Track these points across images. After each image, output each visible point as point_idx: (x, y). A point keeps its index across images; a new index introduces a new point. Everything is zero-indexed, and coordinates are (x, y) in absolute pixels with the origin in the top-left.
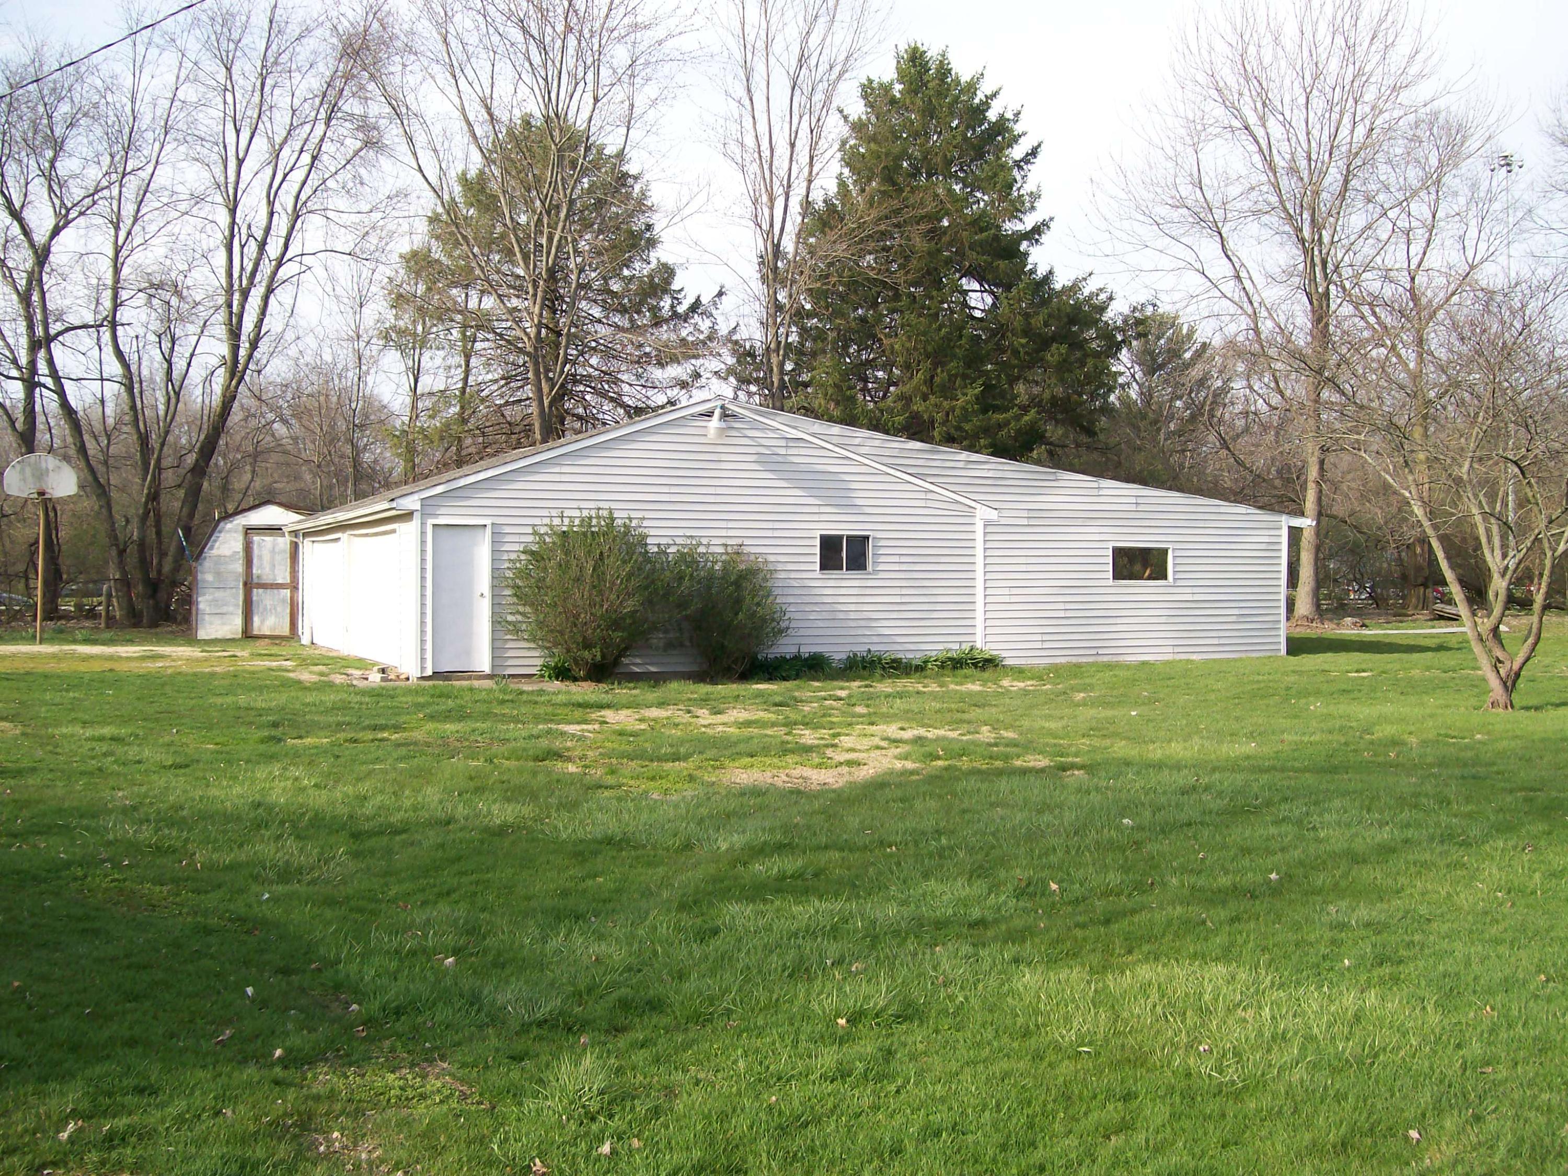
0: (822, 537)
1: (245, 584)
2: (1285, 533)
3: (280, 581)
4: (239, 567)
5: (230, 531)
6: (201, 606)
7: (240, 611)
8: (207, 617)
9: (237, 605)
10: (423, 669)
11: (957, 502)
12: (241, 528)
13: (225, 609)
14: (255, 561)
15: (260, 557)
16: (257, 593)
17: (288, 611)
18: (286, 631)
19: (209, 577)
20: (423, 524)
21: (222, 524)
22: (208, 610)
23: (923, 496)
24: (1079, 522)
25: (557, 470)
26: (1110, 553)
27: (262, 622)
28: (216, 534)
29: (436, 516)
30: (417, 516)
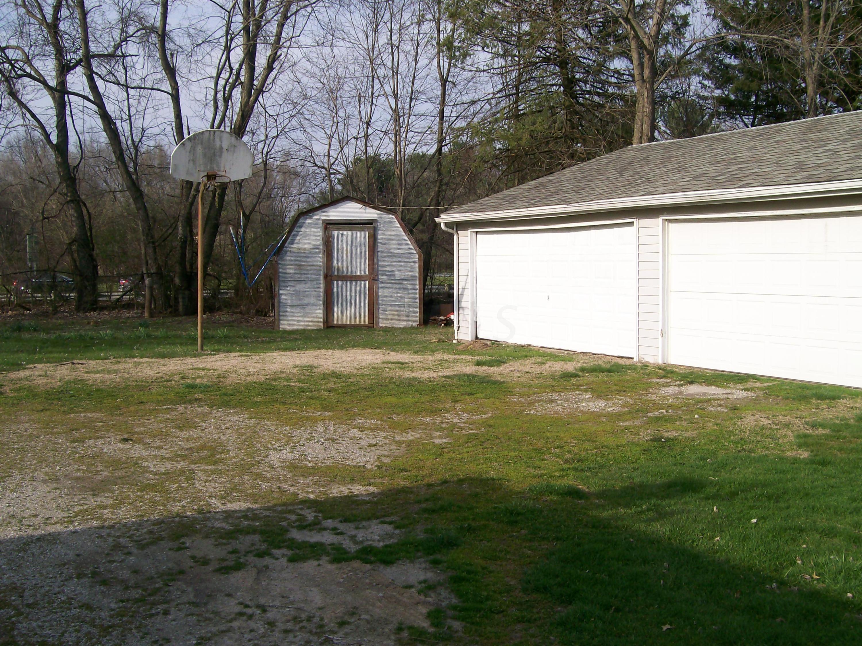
1: (326, 276)
3: (358, 273)
4: (320, 260)
5: (310, 226)
6: (283, 298)
7: (321, 303)
8: (289, 309)
9: (318, 297)
12: (320, 223)
13: (306, 301)
14: (335, 254)
15: (340, 250)
16: (337, 286)
17: (367, 301)
18: (364, 319)
19: (291, 270)
21: (302, 220)
22: (289, 302)
27: (342, 312)
28: (296, 229)
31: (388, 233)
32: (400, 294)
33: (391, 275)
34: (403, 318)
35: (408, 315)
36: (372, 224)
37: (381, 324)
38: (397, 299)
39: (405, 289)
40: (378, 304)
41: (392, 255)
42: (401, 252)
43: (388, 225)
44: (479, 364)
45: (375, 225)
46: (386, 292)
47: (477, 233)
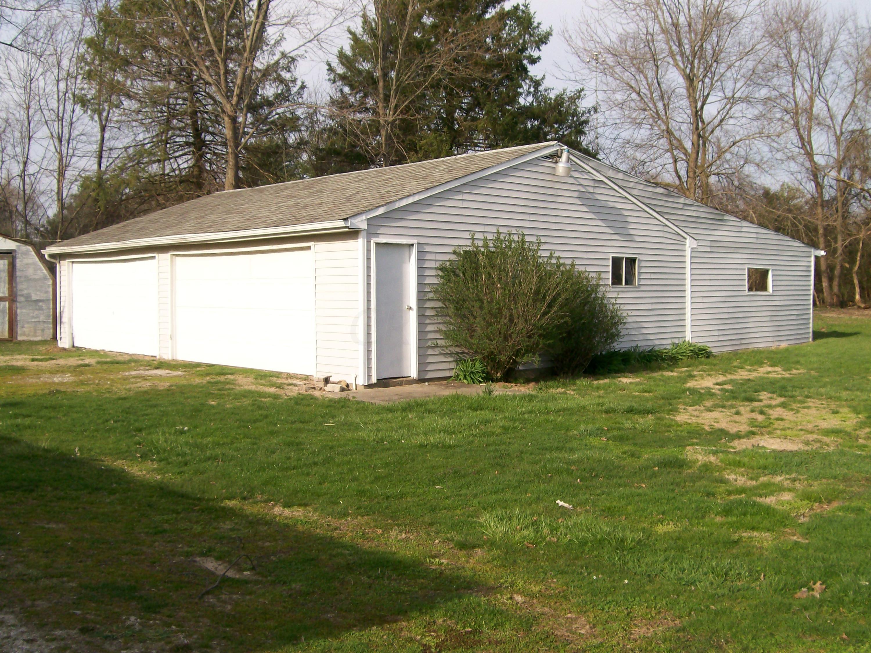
0: (613, 258)
2: (813, 259)
10: (369, 377)
11: (678, 234)
17: (7, 319)
18: (5, 335)
20: (369, 242)
23: (661, 228)
24: (732, 250)
25: (460, 197)
26: (746, 272)
29: (377, 235)
30: (363, 234)
31: (26, 261)
32: (36, 313)
33: (28, 297)
34: (39, 333)
35: (43, 330)
36: (10, 253)
37: (20, 338)
38: (33, 317)
39: (41, 309)
40: (16, 321)
41: (28, 280)
42: (36, 277)
43: (26, 254)
44: (33, 360)
45: (14, 254)
46: (24, 311)
47: (73, 262)
